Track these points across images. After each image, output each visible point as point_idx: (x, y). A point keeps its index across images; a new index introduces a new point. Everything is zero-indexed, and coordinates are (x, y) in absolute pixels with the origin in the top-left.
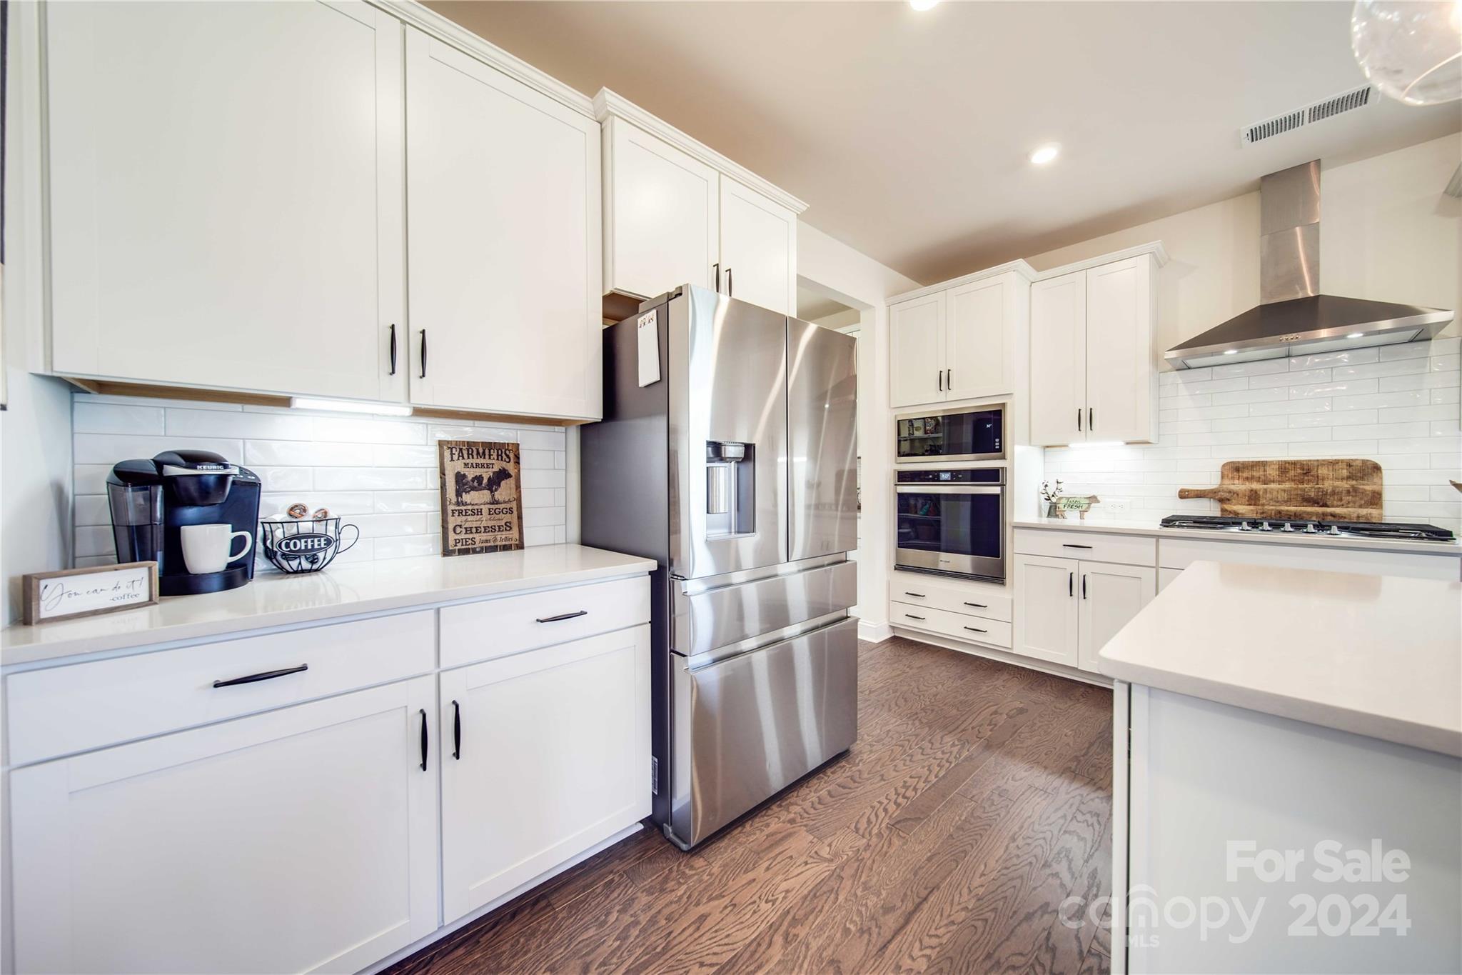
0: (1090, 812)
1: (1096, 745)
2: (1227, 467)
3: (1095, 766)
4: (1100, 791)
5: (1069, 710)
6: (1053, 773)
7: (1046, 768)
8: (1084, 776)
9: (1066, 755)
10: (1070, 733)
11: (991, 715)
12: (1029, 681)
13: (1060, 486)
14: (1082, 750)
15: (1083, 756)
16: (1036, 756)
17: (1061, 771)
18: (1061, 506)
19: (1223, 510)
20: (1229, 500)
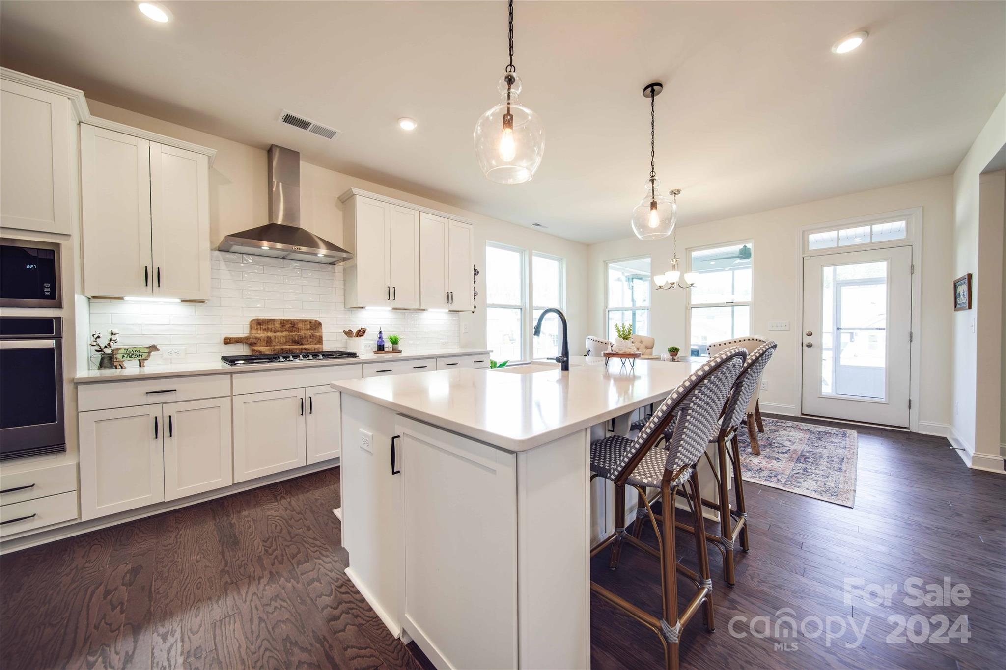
0: (271, 599)
1: (226, 551)
2: (254, 322)
3: (242, 566)
4: (262, 581)
5: (179, 541)
6: (219, 598)
7: (210, 599)
8: (242, 579)
9: (214, 576)
10: (199, 556)
11: (105, 598)
12: (113, 540)
13: (114, 337)
14: (221, 563)
15: (226, 566)
16: (192, 596)
17: (224, 590)
18: (119, 357)
19: (253, 351)
20: (255, 343)
